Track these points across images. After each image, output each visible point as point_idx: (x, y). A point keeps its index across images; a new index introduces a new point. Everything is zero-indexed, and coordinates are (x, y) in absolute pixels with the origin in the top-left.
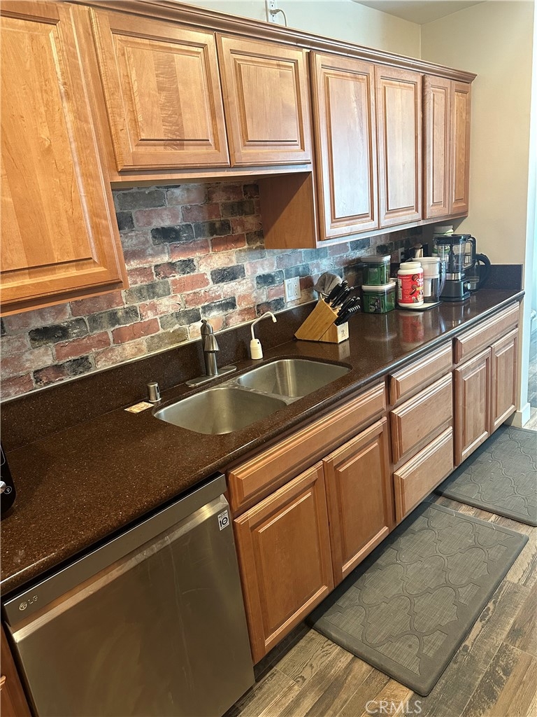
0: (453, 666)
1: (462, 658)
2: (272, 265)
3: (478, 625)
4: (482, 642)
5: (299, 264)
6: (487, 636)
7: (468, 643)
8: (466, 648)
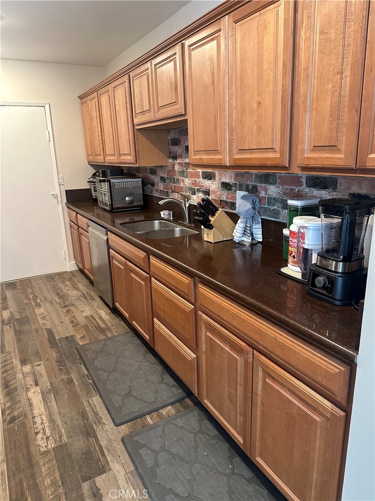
0: (78, 357)
1: (78, 361)
2: (231, 177)
3: (86, 372)
4: (78, 369)
5: (249, 183)
6: (79, 372)
7: (82, 366)
8: (81, 364)
